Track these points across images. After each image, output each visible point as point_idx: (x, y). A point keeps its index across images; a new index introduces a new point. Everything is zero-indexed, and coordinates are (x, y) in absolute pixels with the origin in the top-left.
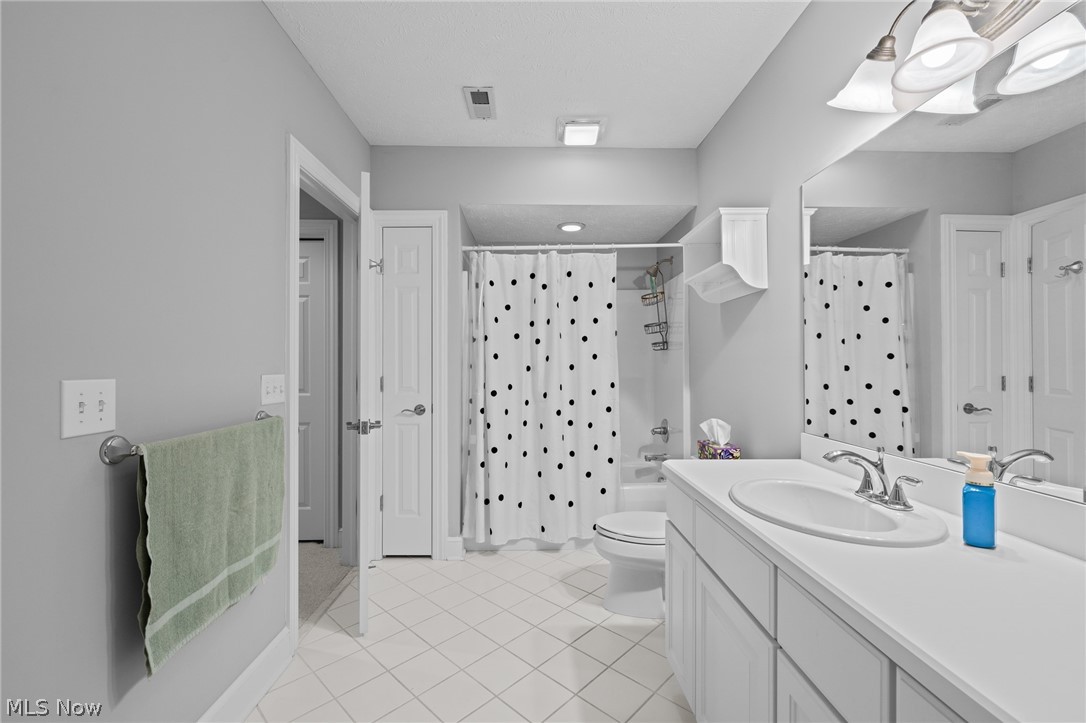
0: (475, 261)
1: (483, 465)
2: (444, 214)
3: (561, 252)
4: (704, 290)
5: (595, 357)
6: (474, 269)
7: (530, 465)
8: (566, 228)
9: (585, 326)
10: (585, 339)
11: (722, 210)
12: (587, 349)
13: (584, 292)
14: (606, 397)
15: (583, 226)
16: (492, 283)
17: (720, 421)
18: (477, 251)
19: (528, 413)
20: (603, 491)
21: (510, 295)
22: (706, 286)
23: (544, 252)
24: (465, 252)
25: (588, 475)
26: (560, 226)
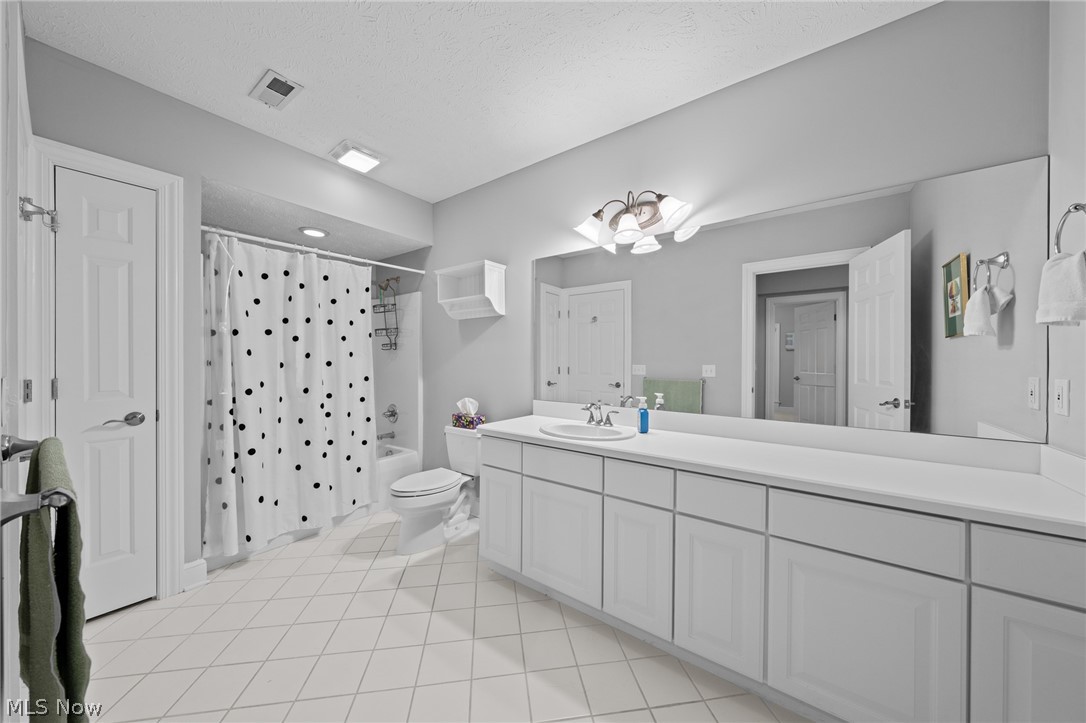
0: (215, 244)
1: (233, 471)
2: (179, 182)
3: (319, 256)
4: (450, 310)
5: (351, 354)
6: (213, 254)
7: (286, 462)
8: (308, 232)
9: (341, 327)
10: (344, 338)
11: (486, 261)
12: (345, 347)
13: (341, 297)
14: (361, 388)
15: (327, 234)
16: (240, 274)
17: (471, 400)
18: (221, 235)
19: (282, 410)
20: (359, 470)
21: (261, 289)
22: (452, 306)
23: (301, 252)
24: (204, 233)
25: (348, 458)
26: (301, 229)
